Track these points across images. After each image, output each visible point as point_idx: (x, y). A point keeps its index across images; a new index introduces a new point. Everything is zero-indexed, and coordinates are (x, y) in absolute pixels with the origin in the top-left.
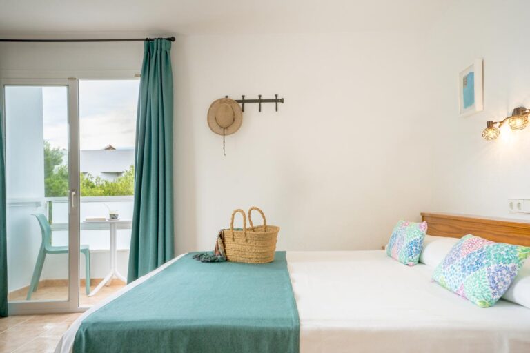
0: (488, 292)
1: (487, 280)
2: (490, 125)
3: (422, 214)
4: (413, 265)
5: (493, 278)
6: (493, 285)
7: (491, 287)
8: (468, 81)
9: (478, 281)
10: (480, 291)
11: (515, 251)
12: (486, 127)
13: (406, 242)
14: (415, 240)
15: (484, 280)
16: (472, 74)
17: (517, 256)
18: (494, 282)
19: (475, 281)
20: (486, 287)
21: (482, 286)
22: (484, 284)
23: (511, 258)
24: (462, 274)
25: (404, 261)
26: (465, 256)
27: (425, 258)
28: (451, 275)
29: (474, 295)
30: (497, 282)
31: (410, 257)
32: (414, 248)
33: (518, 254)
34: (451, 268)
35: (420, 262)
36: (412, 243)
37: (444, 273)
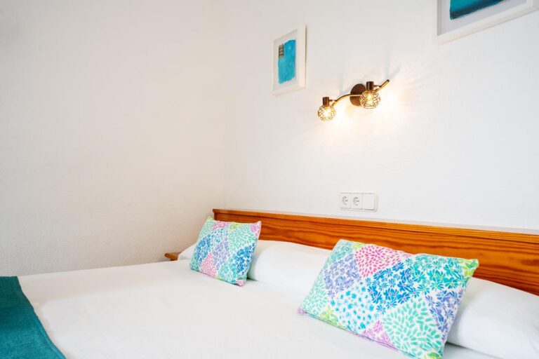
0: (437, 336)
1: (431, 315)
2: (326, 101)
3: (214, 210)
4: (244, 283)
5: (439, 312)
6: (442, 324)
7: (440, 328)
8: (287, 52)
9: (415, 319)
10: (425, 337)
11: (458, 267)
12: (321, 103)
13: (233, 251)
14: (246, 248)
15: (426, 317)
16: (292, 43)
17: (463, 274)
18: (442, 319)
19: (411, 319)
20: (433, 328)
21: (426, 327)
22: (428, 323)
23: (455, 278)
24: (375, 305)
25: (231, 279)
26: (371, 277)
27: (258, 272)
28: (350, 307)
29: (415, 344)
30: (445, 318)
31: (241, 273)
32: (245, 259)
33: (464, 271)
34: (348, 294)
35: (249, 278)
36: (243, 253)
37: (333, 303)
